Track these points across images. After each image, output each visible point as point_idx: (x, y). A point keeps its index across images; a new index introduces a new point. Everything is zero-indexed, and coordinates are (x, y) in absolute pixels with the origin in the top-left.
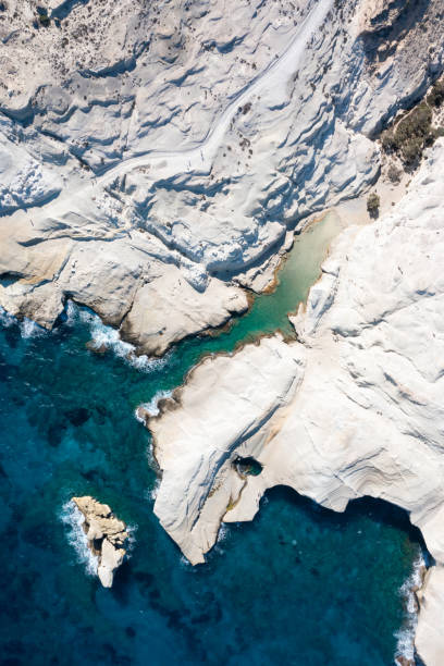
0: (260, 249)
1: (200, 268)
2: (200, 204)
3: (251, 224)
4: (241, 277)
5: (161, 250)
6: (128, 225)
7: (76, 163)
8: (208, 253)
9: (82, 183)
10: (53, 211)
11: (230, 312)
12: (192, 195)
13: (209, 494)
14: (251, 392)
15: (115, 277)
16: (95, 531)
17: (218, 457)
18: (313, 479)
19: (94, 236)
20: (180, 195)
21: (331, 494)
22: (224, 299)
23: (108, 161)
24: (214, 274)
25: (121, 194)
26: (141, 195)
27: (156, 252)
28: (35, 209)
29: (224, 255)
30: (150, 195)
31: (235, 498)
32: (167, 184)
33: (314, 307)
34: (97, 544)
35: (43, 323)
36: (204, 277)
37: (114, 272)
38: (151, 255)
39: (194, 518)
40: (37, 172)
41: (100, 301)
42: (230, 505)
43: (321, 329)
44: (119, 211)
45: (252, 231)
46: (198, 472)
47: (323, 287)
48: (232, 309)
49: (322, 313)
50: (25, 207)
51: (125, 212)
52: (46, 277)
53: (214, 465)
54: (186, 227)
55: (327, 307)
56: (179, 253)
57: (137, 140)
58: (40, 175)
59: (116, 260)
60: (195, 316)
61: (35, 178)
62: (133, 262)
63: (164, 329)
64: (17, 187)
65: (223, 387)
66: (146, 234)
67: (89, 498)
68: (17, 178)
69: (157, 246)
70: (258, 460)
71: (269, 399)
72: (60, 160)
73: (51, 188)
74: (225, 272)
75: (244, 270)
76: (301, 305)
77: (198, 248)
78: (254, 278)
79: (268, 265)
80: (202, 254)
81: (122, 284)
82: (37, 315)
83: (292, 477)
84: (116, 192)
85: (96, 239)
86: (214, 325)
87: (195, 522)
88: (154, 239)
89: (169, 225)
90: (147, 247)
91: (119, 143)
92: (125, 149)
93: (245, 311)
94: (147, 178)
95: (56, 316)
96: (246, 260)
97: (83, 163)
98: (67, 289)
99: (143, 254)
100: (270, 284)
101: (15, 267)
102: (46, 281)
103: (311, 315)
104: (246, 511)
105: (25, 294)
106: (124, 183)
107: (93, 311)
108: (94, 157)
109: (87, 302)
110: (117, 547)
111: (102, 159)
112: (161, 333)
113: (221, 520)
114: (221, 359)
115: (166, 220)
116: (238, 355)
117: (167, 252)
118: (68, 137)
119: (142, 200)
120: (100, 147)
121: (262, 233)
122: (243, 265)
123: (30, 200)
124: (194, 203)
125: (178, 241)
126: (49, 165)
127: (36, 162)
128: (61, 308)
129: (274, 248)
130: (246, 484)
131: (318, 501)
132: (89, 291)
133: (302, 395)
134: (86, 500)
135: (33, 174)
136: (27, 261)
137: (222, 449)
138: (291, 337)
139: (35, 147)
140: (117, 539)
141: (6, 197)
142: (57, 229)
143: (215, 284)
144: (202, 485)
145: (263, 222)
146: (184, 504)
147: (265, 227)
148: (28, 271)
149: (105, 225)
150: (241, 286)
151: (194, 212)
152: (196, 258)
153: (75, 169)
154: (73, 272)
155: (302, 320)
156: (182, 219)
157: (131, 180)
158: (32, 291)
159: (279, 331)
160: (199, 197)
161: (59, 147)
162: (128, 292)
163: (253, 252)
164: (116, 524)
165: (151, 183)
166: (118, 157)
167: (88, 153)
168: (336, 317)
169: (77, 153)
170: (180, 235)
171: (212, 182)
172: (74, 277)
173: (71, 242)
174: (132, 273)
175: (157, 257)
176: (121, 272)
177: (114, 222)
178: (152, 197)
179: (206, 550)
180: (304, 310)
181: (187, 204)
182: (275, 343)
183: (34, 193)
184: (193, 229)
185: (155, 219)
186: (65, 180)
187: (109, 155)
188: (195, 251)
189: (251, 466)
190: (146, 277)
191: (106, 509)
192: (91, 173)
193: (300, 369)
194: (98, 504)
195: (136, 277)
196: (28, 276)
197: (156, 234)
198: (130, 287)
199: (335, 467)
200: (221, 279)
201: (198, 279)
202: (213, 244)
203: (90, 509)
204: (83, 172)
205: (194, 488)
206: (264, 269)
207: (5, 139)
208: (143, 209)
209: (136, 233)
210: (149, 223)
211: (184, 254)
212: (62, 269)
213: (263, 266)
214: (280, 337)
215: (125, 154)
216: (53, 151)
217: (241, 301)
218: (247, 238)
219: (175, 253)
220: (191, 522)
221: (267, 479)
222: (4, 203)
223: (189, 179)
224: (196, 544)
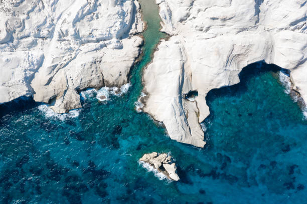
0: (129, 15)
1: (114, 40)
2: (94, 17)
3: (118, 8)
4: (131, 31)
5: (95, 45)
6: (77, 47)
7: (40, 40)
8: (112, 32)
9: (49, 46)
10: (47, 64)
11: (138, 47)
12: (89, 16)
13: (186, 117)
14: (170, 68)
15: (88, 69)
16: (157, 164)
17: (178, 100)
18: (218, 78)
19: (68, 61)
20: (85, 20)
21: (229, 78)
22: (131, 45)
23: (50, 30)
24: (121, 38)
25: (65, 38)
26: (72, 31)
27: (94, 48)
28: (41, 69)
29: (118, 27)
30: (74, 28)
31: (197, 111)
32: (78, 20)
33: (166, 19)
34: (162, 168)
35: (77, 107)
36: (118, 42)
37: (86, 67)
38: (94, 50)
39: (188, 130)
40: (30, 54)
41: (90, 82)
42: (198, 115)
43: (175, 25)
44: (70, 44)
45: (121, 11)
46: (175, 111)
47: (163, 8)
48: (138, 45)
49: (170, 19)
50: (36, 71)
51: (72, 43)
52: (64, 89)
53: (179, 105)
54: (97, 30)
55: (170, 15)
56: (102, 41)
57: (54, 13)
58: (32, 55)
59: (83, 62)
60: (127, 59)
61: (31, 57)
62: (89, 58)
63: (120, 72)
64: (27, 66)
65: (159, 74)
66: (86, 44)
67: (145, 155)
68: (25, 62)
69: (93, 45)
70: (193, 90)
71: (178, 65)
72: (34, 44)
73: (40, 56)
74: (124, 34)
75: (130, 28)
76: (161, 23)
77: (107, 33)
78: (136, 28)
79: (137, 19)
80: (111, 34)
81: (92, 70)
82: (72, 106)
83: (210, 85)
84: (63, 38)
85: (70, 61)
86: (137, 56)
87: (190, 131)
88: (90, 44)
89: (90, 34)
90: (90, 49)
91: (49, 20)
92: (52, 20)
93: (143, 42)
94: (68, 23)
95: (79, 101)
96: (127, 23)
97: (43, 38)
98: (75, 88)
99: (91, 52)
100: (144, 25)
101: (51, 95)
102: (65, 91)
103: (167, 23)
104: (205, 112)
105: (62, 102)
106: (63, 33)
107: (90, 88)
108: (44, 32)
109: (86, 86)
110: (170, 163)
111: (48, 31)
112: (120, 75)
113: (199, 123)
114: (149, 66)
115: (88, 33)
116: (154, 59)
117: (98, 45)
118: (30, 33)
119: (73, 33)
120: (43, 27)
121: (125, 9)
122: (129, 26)
123: (36, 67)
124: (92, 19)
125: (99, 37)
126: (32, 49)
127: (27, 52)
128: (79, 96)
129: (134, 11)
130: (196, 102)
131: (227, 85)
132: (83, 81)
133: (188, 53)
135: (29, 57)
136: (53, 89)
137: (176, 96)
138: (167, 36)
139: (22, 46)
140: (168, 161)
141: (27, 72)
142: (54, 69)
143: (125, 41)
144: (180, 115)
145: (122, 5)
146: (180, 127)
147: (124, 6)
148: (56, 93)
149: (69, 53)
150: (135, 35)
151: (95, 22)
152: (110, 38)
153: (42, 42)
154: (72, 80)
155: (166, 28)
156: (93, 28)
157: (64, 29)
158: (64, 99)
159: (161, 39)
160: (92, 14)
161: (30, 39)
162: (97, 71)
163: (128, 18)
164: (163, 156)
165: (71, 24)
166: (52, 25)
167: (41, 33)
168: (176, 16)
169: (38, 36)
170: (97, 34)
171: (92, 5)
172: (74, 81)
173: (62, 70)
174: (92, 62)
175: (96, 49)
176: (88, 65)
177: (70, 49)
178: (76, 29)
179: (203, 138)
180: (164, 24)
181: (90, 21)
182: (164, 43)
183: (35, 63)
184: (100, 28)
185: (83, 36)
186: (42, 49)
187: (49, 27)
188: (107, 35)
189: (193, 94)
190: (98, 60)
191: (155, 154)
192: (49, 39)
193: (180, 45)
194: (150, 154)
195: (95, 63)
196: (58, 94)
197: (89, 42)
198: (96, 68)
199: (222, 67)
200: (125, 38)
201: (117, 44)
202: (111, 27)
203: (149, 158)
204: (45, 41)
205: (179, 119)
206: (137, 22)
207: (10, 53)
208: (77, 36)
209: (82, 47)
210: (83, 39)
211: (105, 40)
212: (67, 82)
213: (136, 21)
214: (163, 40)
215: (54, 22)
216: (29, 42)
217: (139, 40)
218: (120, 15)
219: (101, 43)
220: (188, 132)
221: (202, 94)
222: (28, 75)
223: (83, 11)
224: (197, 139)
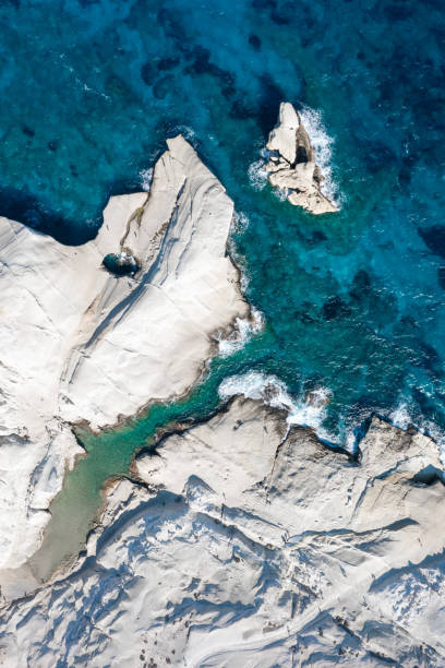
0: (125, 536)
1: (196, 507)
2: (201, 587)
3: (137, 568)
4: (147, 497)
5: (245, 526)
6: (287, 553)
7: (352, 626)
8: (187, 527)
9: (345, 601)
10: (378, 565)
11: (157, 454)
12: (211, 598)
13: (167, 227)
14: (123, 359)
15: (298, 489)
16: (305, 173)
17: (158, 277)
18: (35, 259)
19: (328, 537)
20: (225, 597)
21: (10, 241)
22: (168, 469)
23: (315, 633)
24: (179, 499)
25: (296, 590)
26: (272, 595)
27: (251, 523)
28: (399, 566)
29: (167, 529)
30: (261, 597)
31: (134, 225)
32: (242, 610)
33: (54, 470)
34: (303, 156)
35: (384, 425)
36: (191, 497)
37: (300, 495)
38: (257, 518)
39: (184, 196)
40: (399, 613)
41: (314, 458)
42: (139, 215)
43: (45, 439)
44: (297, 570)
45: (135, 559)
46: (181, 257)
47: (42, 497)
48: (155, 458)
49: (44, 462)
50: (411, 568)
51: (291, 569)
52: (383, 483)
53: (162, 266)
54: (217, 557)
55: (37, 470)
56: (224, 523)
57: (280, 661)
58: (395, 610)
59: (298, 510)
60: (200, 447)
61: (401, 606)
62: (278, 509)
63: (235, 428)
64: (422, 594)
65: (159, 363)
66: (264, 543)
67: (316, 212)
68: (422, 605)
69: (250, 530)
70: (107, 275)
71: (99, 354)
72: (373, 630)
73: (380, 594)
74: (166, 503)
75: (143, 506)
76: (71, 467)
77: (199, 533)
78: (132, 497)
79: (116, 513)
80: (194, 525)
81: (290, 480)
82: (392, 435)
83: (63, 257)
84: (304, 594)
85: (324, 533)
86: (175, 437)
87: (181, 192)
88: (254, 537)
89: (237, 560)
90: (262, 528)
91: (302, 656)
92: (295, 649)
93: (139, 456)
94: (266, 617)
95: (368, 435)
96: (142, 521)
97: (344, 627)
98: (356, 469)
99: (266, 519)
100: (111, 490)
101: (420, 493)
102: (383, 477)
103: (57, 457)
104: (119, 209)
105: (407, 459)
106: (294, 605)
107: (326, 446)
108: (332, 637)
109: (331, 454)
110: (277, 153)
111: (321, 634)
112: (240, 423)
113: (150, 195)
114: (163, 396)
115: (240, 565)
116: (143, 402)
117: (238, 523)
118: (363, 659)
119: (270, 589)
120: (325, 650)
121: (124, 555)
122: (144, 513)
123: (405, 577)
124: (208, 588)
125: (224, 539)
126: (385, 621)
127: (400, 624)
128: (362, 446)
129: (109, 535)
130: (122, 243)
131: (27, 230)
132: (328, 470)
133: (60, 360)
134: (319, 210)
135: (405, 611)
136: (406, 503)
137: (153, 289)
138: (79, 430)
139: (403, 643)
140: (277, 163)
141: (435, 580)
142: (373, 543)
143: (177, 487)
144: (176, 240)
145: (123, 570)
146: (196, 214)
147: (120, 562)
148: (405, 489)
149: (315, 552)
150: (145, 485)
151: (207, 577)
152: (201, 519)
153: (354, 620)
154: (350, 490)
155: (67, 449)
156: (222, 567)
157: (285, 612)
158: (398, 464)
159: (96, 434)
160: (201, 597)
161: (373, 645)
162: (283, 470)
163: (133, 531)
164: (281, 182)
165: (261, 611)
166: (304, 640)
167: (339, 641)
168: (28, 458)
169: (352, 640)
170: (223, 547)
171: (186, 618)
172: (348, 485)
173: (354, 527)
174: (279, 494)
175: (249, 516)
176: (293, 495)
177: (304, 557)
178: (259, 592)
179: (165, 156)
180: (67, 460)
181: (216, 586)
182: (97, 422)
183: (402, 588)
184: (207, 556)
185: (254, 566)
186: (365, 605)
187: (314, 640)
188: (204, 529)
189: (114, 267)
190: (262, 491)
191: (294, 200)
192: (334, 614)
193: (65, 392)
194: (305, 205)
195: (273, 489)
196: (405, 483)
197: (253, 544)
198: (280, 476)
199: (8, 277)
200: (171, 493)
201: (198, 494)
202: (181, 539)
203: (314, 199)
204: (344, 615)
205: (185, 236)
206: (120, 508)
207: (438, 649)
208: (269, 577)
209: (277, 543)
210: (261, 559)
211: (217, 521)
212: (364, 493)
213: (121, 512)
214: (94, 427)
215: (295, 643)
216: (381, 640)
217: (145, 468)
218: (142, 550)
219: (228, 522)
220: (187, 191)
221: (94, 252)
222: (437, 573)
223: (216, 619)
224: (179, 163)
